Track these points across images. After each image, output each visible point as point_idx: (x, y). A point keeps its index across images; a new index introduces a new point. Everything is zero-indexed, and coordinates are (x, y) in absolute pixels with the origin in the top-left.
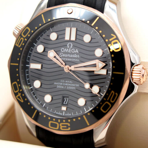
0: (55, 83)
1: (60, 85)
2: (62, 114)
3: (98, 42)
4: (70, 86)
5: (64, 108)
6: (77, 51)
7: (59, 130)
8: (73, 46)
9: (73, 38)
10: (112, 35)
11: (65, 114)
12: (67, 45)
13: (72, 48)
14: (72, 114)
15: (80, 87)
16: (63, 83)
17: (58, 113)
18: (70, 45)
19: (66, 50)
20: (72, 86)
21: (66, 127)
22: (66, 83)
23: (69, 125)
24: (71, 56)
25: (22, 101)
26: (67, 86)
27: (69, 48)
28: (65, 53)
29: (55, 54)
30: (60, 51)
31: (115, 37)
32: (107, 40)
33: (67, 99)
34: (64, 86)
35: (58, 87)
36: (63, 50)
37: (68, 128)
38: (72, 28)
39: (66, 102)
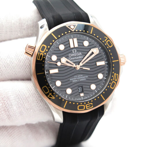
0: (71, 79)
1: (74, 80)
2: (81, 99)
3: (93, 44)
4: (82, 79)
5: (82, 95)
6: (80, 54)
7: (86, 109)
8: (77, 51)
9: (76, 45)
10: (105, 37)
11: (83, 98)
12: (72, 52)
13: (76, 53)
14: (88, 97)
15: (89, 77)
16: (76, 78)
17: (78, 99)
18: (74, 51)
19: (72, 55)
20: (83, 78)
21: (90, 106)
22: (78, 77)
23: (92, 104)
24: (78, 58)
25: (54, 98)
26: (79, 79)
27: (74, 53)
28: (72, 57)
29: (66, 59)
30: (68, 56)
31: (107, 38)
32: (103, 41)
33: (80, 88)
34: (78, 80)
35: (73, 81)
36: (70, 55)
37: (91, 107)
38: (74, 39)
39: (80, 91)
